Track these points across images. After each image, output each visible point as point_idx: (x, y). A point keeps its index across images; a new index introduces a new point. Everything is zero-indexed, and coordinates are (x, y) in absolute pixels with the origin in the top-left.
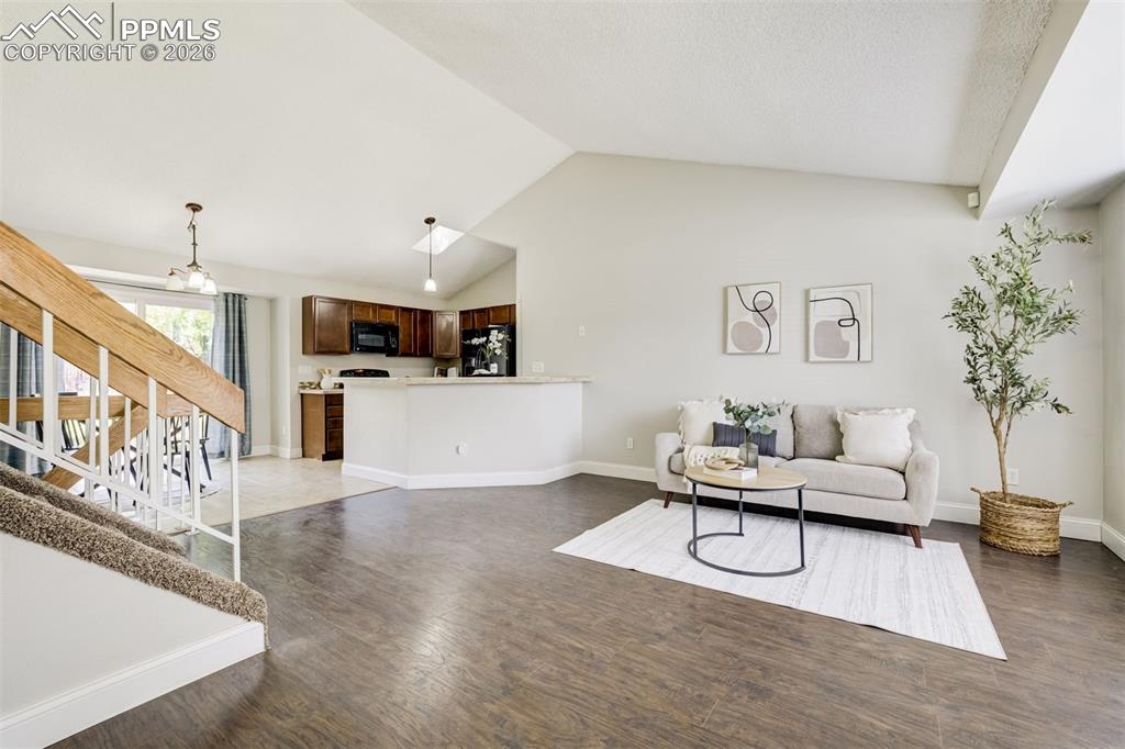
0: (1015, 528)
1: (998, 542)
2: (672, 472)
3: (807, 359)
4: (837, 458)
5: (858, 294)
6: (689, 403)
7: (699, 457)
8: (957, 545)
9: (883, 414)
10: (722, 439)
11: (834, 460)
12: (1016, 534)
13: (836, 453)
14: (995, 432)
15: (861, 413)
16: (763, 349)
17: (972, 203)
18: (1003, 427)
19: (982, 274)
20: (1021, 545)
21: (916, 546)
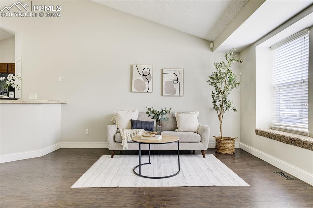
0: (226, 147)
1: (221, 152)
2: (115, 142)
3: (162, 95)
4: (176, 130)
5: (179, 72)
6: (119, 112)
7: (128, 134)
8: (212, 155)
9: (190, 114)
10: (135, 126)
11: (175, 131)
12: (226, 149)
13: (175, 128)
14: (219, 118)
15: (183, 114)
16: (146, 90)
17: (211, 47)
18: (221, 117)
19: (218, 69)
20: (228, 152)
21: (204, 157)
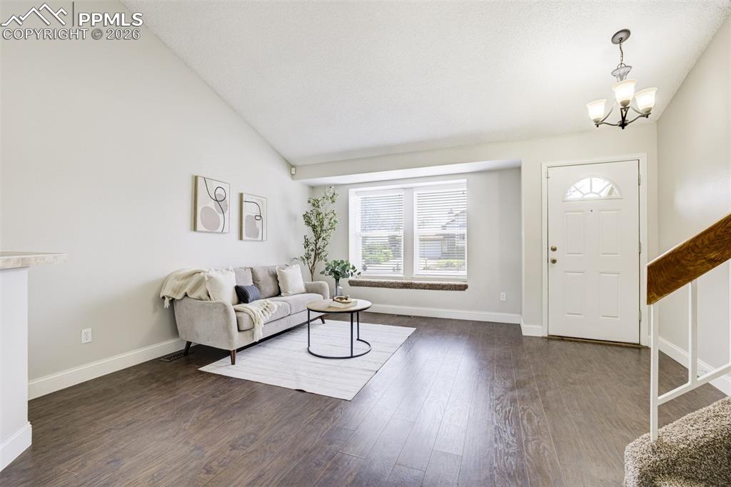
2: (240, 331)
3: (241, 238)
4: (281, 294)
5: (262, 203)
14: (311, 271)
15: (286, 268)
16: (220, 230)
17: (293, 173)
21: (324, 323)
